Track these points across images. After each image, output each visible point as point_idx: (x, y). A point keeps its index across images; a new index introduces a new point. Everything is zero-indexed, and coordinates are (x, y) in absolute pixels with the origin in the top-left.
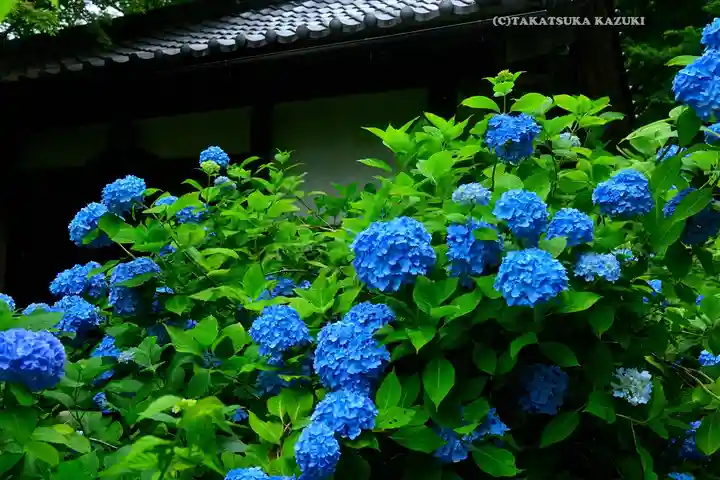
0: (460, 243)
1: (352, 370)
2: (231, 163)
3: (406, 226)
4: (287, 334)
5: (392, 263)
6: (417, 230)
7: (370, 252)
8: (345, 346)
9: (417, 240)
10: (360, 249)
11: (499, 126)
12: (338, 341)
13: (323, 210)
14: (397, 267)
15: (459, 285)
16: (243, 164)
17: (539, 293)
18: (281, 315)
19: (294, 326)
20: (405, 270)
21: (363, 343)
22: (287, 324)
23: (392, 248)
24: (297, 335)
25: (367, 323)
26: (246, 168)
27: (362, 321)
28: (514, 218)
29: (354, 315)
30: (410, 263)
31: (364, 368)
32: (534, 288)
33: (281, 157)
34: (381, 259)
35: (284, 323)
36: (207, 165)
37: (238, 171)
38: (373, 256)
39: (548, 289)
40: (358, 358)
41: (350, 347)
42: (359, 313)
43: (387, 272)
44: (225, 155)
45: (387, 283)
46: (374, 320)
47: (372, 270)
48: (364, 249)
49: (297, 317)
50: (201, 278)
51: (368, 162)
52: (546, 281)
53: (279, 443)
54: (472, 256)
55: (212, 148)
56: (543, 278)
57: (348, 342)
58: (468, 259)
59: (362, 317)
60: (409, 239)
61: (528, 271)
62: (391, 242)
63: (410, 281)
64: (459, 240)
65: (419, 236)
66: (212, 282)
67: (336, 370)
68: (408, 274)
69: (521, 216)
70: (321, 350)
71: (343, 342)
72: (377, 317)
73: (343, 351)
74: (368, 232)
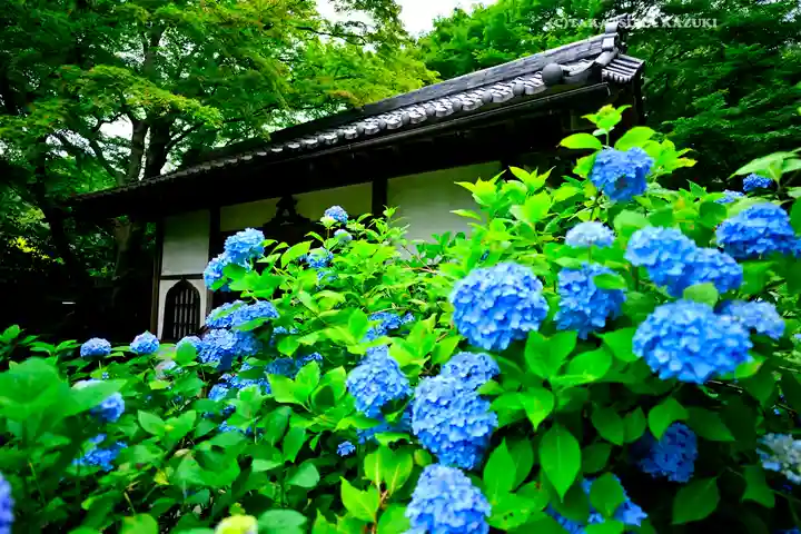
0: (577, 293)
1: (454, 437)
2: (350, 219)
3: (513, 273)
4: (385, 387)
5: (500, 317)
6: (527, 277)
7: (473, 305)
8: (447, 407)
9: (527, 290)
10: (461, 301)
11: (609, 162)
12: (438, 402)
13: (424, 254)
14: (505, 321)
15: (579, 340)
16: (359, 220)
17: (711, 364)
18: (378, 367)
19: (392, 378)
20: (515, 324)
21: (466, 405)
22: (384, 378)
23: (499, 301)
24: (396, 389)
25: (469, 376)
26: (361, 223)
27: (463, 375)
28: (658, 263)
29: (454, 368)
30: (520, 317)
31: (468, 435)
32: (703, 359)
33: (388, 212)
34: (486, 312)
35: (380, 376)
36: (327, 220)
37: (355, 226)
38: (477, 309)
39: (722, 359)
40: (461, 424)
41: (451, 408)
42: (459, 365)
43: (493, 328)
44: (344, 213)
45: (494, 340)
46: (476, 374)
47: (474, 325)
48: (466, 300)
49: (396, 368)
50: (313, 319)
51: (461, 212)
52: (721, 348)
53: (373, 519)
54: (594, 307)
55: (334, 208)
56: (715, 345)
57: (449, 402)
58: (588, 311)
59: (463, 370)
60: (518, 289)
61: (693, 335)
62: (496, 293)
63: (519, 338)
64: (576, 288)
65: (527, 285)
66: (321, 324)
67: (436, 436)
68: (519, 331)
69: (669, 260)
70: (420, 410)
71: (444, 402)
72: (479, 369)
73: (444, 413)
74: (470, 281)
